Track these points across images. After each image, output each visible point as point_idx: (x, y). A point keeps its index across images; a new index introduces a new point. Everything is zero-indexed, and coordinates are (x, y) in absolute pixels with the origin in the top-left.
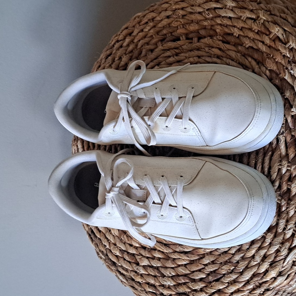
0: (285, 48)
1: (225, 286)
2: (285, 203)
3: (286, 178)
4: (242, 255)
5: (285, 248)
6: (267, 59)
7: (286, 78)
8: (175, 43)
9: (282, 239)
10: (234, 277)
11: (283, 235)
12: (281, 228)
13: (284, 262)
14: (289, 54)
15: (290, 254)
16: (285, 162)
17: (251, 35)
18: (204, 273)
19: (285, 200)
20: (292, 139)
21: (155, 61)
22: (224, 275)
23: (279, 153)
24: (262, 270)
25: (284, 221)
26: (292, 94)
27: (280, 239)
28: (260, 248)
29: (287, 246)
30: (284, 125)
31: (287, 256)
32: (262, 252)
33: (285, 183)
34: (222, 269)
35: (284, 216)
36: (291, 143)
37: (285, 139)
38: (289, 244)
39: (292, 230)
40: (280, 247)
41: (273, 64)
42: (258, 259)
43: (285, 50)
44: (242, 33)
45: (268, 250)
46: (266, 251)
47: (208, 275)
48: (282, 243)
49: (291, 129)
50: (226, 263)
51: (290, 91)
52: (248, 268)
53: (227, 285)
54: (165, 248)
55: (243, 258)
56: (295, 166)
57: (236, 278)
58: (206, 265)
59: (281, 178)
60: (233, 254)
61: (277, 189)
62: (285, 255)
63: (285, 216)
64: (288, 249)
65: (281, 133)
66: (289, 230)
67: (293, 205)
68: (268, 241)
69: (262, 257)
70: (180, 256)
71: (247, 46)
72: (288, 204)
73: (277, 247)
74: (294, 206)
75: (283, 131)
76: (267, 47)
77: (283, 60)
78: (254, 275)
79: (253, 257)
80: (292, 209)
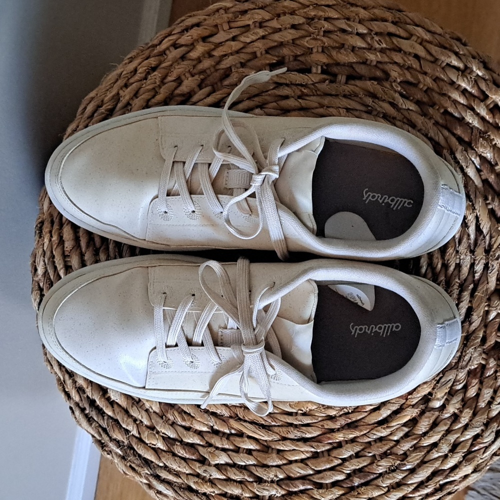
1: (383, 492)
2: (495, 364)
4: (414, 442)
5: (493, 431)
6: (481, 139)
8: (304, 75)
9: (485, 418)
10: (399, 477)
11: (487, 412)
13: (484, 453)
17: (456, 96)
18: (343, 472)
19: (495, 360)
21: (256, 99)
22: (381, 475)
24: (451, 463)
25: (492, 390)
27: (481, 419)
28: (448, 432)
29: (495, 429)
31: (493, 442)
32: (452, 438)
34: (380, 466)
35: (491, 384)
38: (497, 425)
40: (482, 430)
41: (490, 149)
42: (445, 448)
45: (461, 434)
46: (459, 435)
47: (349, 476)
48: (487, 425)
50: (385, 455)
52: (426, 462)
53: (386, 490)
54: (266, 433)
55: (416, 448)
57: (402, 479)
58: (344, 460)
60: (398, 442)
62: (489, 442)
63: (493, 383)
64: (495, 433)
68: (465, 421)
69: (452, 445)
70: (297, 446)
73: (478, 431)
78: (435, 474)
79: (435, 445)
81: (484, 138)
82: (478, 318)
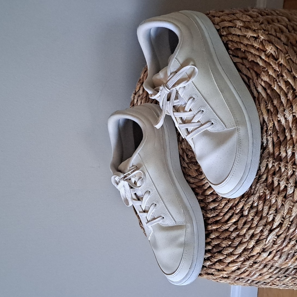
0: (275, 64)
1: (224, 257)
2: (269, 192)
3: (271, 172)
4: (237, 233)
5: (267, 229)
6: (263, 72)
7: (275, 88)
9: (265, 222)
10: (231, 250)
11: (266, 219)
12: (265, 213)
13: (266, 241)
14: (278, 69)
15: (270, 235)
16: (271, 159)
17: (252, 51)
18: (211, 245)
19: (269, 190)
20: (278, 140)
22: (224, 247)
23: (268, 150)
24: (251, 246)
25: (267, 207)
26: (279, 102)
27: (263, 222)
28: (250, 228)
29: (268, 228)
31: (268, 236)
32: (251, 232)
33: (270, 176)
34: (223, 243)
36: (276, 143)
37: (272, 140)
38: (270, 226)
39: (272, 215)
40: (263, 228)
41: (266, 77)
42: (248, 237)
43: (276, 65)
44: (246, 49)
45: (255, 230)
46: (253, 231)
47: (214, 247)
48: (265, 225)
49: (277, 131)
50: (225, 239)
51: (277, 99)
52: (241, 244)
53: (225, 256)
55: (238, 236)
56: (277, 163)
57: (232, 251)
58: (213, 239)
59: (268, 172)
60: (232, 232)
61: (264, 181)
62: (266, 235)
63: (269, 203)
64: (269, 231)
65: (269, 135)
66: (270, 214)
67: (274, 194)
68: (255, 222)
69: (250, 235)
71: (250, 60)
72: (271, 193)
73: (261, 228)
74: (275, 196)
75: (271, 133)
76: (263, 62)
77: (274, 73)
78: (245, 250)
79: (244, 235)
80: (273, 198)
81: (264, 72)
82: (263, 167)
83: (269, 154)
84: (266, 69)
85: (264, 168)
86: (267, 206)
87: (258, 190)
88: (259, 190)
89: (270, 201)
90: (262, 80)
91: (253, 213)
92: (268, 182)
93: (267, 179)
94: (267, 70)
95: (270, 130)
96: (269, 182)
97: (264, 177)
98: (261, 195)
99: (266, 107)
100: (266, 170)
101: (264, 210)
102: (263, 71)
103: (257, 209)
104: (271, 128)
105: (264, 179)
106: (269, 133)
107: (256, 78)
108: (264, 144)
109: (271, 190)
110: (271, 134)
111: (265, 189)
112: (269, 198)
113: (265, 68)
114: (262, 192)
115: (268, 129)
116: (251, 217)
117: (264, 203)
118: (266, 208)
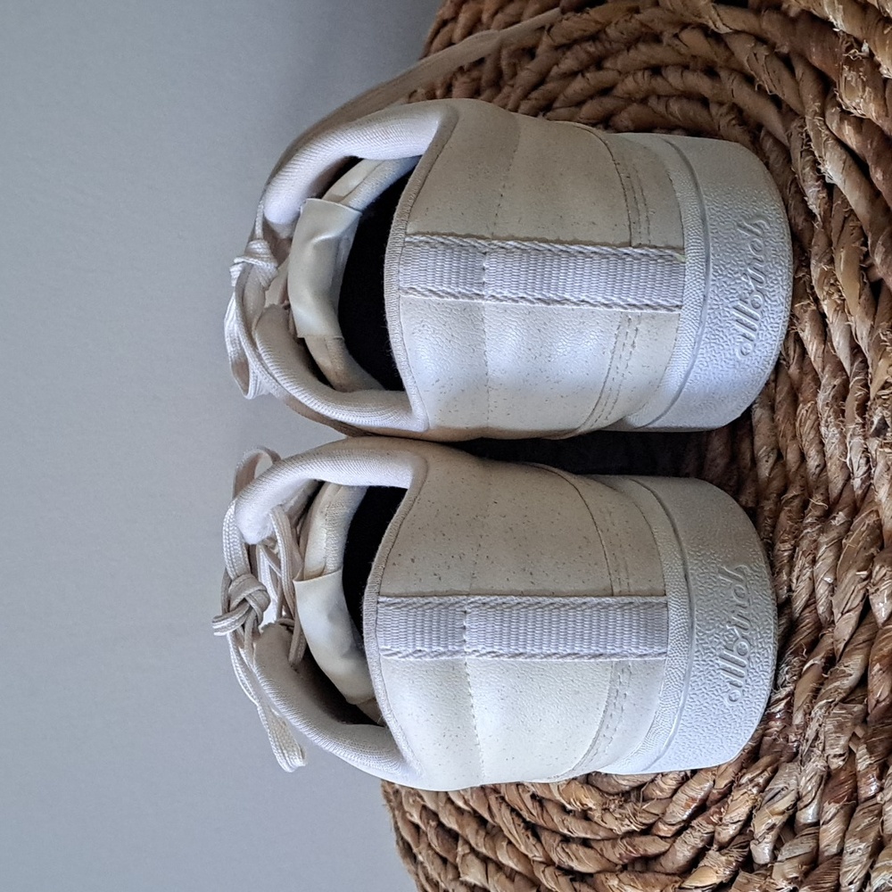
2: (868, 762)
3: (886, 648)
6: (846, 68)
8: (585, 16)
12: (849, 877)
16: (883, 571)
21: (534, 95)
23: (873, 518)
25: (862, 846)
30: (887, 392)
33: (878, 667)
35: (863, 825)
41: (864, 91)
59: (871, 642)
61: (852, 690)
63: (870, 825)
65: (874, 427)
71: (792, 13)
72: (882, 771)
75: (883, 418)
81: (853, 64)
82: (842, 614)
83: (880, 536)
84: (865, 47)
85: (853, 617)
86: (862, 839)
87: (817, 738)
88: (822, 737)
89: (880, 814)
90: (845, 114)
91: (795, 862)
92: (874, 702)
93: (863, 681)
94: (871, 55)
95: (880, 401)
96: (878, 702)
97: (852, 667)
98: (833, 767)
99: (862, 268)
100: (862, 630)
101: (847, 858)
102: (848, 61)
103: (812, 844)
104: (883, 388)
105: (847, 683)
106: (876, 420)
107: (816, 106)
108: (857, 482)
109: (880, 748)
110: (885, 423)
111: (854, 734)
112: (874, 796)
113: (860, 45)
114: (841, 755)
115: (872, 396)
116: (785, 883)
117: (849, 816)
118: (857, 851)
